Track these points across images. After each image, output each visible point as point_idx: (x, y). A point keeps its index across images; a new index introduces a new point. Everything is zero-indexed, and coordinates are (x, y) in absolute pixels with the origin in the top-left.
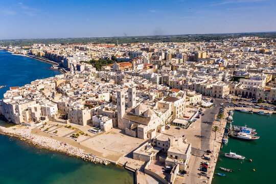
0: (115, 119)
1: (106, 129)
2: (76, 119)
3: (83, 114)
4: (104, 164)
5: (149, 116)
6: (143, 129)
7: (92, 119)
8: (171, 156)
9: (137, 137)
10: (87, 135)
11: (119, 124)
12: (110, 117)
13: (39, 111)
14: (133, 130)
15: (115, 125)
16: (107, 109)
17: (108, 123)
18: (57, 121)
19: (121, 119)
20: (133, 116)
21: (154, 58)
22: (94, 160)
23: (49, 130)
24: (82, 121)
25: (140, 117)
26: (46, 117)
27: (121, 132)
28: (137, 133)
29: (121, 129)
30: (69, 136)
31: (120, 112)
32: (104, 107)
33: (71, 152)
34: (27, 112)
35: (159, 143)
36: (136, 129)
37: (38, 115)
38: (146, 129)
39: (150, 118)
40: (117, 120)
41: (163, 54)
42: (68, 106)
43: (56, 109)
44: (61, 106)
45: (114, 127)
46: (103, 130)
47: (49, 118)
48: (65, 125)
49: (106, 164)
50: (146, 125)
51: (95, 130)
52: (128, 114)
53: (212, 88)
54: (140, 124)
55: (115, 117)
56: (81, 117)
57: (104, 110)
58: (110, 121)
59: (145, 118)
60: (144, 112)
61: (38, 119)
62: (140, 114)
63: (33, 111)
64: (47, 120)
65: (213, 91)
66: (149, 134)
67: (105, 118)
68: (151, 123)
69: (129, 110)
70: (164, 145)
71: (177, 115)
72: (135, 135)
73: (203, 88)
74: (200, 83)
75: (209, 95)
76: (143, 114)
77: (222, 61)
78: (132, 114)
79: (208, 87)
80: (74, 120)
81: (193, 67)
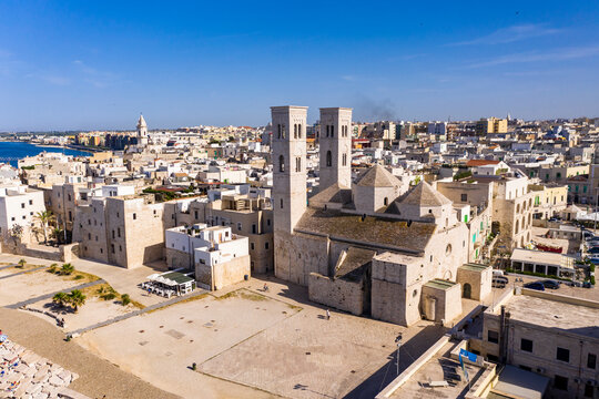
0: (260, 240)
1: (220, 281)
2: (103, 241)
5: (424, 212)
6: (402, 269)
7: (164, 244)
9: (366, 313)
10: (125, 301)
11: (279, 260)
12: (238, 232)
14: (349, 277)
15: (260, 266)
16: (231, 204)
17: (230, 255)
19: (288, 235)
20: (343, 220)
21: (370, 136)
24: (123, 249)
25: (379, 218)
27: (285, 294)
32: (217, 197)
35: (527, 345)
36: (362, 275)
38: (419, 273)
39: (430, 220)
40: (269, 247)
41: (392, 127)
42: (84, 196)
45: (255, 273)
46: (204, 281)
48: (48, 263)
50: (418, 253)
52: (321, 213)
53: (586, 176)
54: (381, 250)
55: (262, 231)
56: (120, 232)
57: (217, 205)
58: (242, 246)
59: (404, 225)
60: (400, 199)
62: (379, 205)
65: (593, 182)
66: (434, 297)
68: (435, 244)
69: (324, 197)
70: (563, 355)
71: (516, 237)
72: (357, 305)
73: (551, 178)
74: (537, 165)
75: (573, 199)
76: (392, 208)
77: (563, 133)
78: (340, 210)
79: (572, 172)
80: (94, 246)
81: (488, 143)
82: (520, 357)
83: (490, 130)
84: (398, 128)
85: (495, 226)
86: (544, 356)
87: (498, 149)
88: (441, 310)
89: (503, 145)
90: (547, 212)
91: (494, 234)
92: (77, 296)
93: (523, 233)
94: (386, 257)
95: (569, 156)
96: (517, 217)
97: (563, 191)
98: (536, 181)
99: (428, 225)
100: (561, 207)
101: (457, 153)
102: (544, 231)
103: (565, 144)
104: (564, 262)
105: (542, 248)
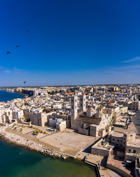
0: (68, 121)
1: (61, 129)
2: (37, 121)
3: (42, 116)
4: (63, 158)
5: (100, 117)
6: (96, 127)
7: (48, 121)
8: (130, 150)
9: (89, 135)
10: (45, 133)
11: (72, 125)
12: (64, 119)
13: (11, 115)
14: (86, 129)
16: (61, 113)
17: (63, 124)
18: (23, 123)
19: (74, 120)
20: (85, 118)
21: (87, 91)
22: (53, 154)
23: (17, 129)
24: (41, 123)
25: (91, 118)
26: (16, 120)
27: (74, 132)
28: (90, 132)
30: (30, 134)
31: (73, 114)
32: (58, 112)
33: (31, 147)
34: (4, 116)
35: (114, 140)
36: (89, 128)
38: (98, 128)
39: (101, 118)
40: (70, 122)
42: (31, 111)
43: (23, 114)
44: (26, 112)
45: (67, 127)
48: (28, 125)
49: (65, 158)
50: (98, 124)
51: (52, 129)
52: (81, 116)
53: (131, 104)
54: (92, 124)
56: (40, 119)
57: (58, 114)
58: (65, 122)
59: (96, 119)
60: (95, 114)
62: (91, 115)
64: (16, 122)
66: (101, 132)
67: (60, 120)
68: (101, 123)
69: (81, 113)
71: (117, 119)
72: (87, 134)
73: (125, 104)
74: (122, 101)
75: (129, 109)
76: (94, 116)
77: (129, 91)
78: (84, 116)
79: (129, 103)
80: (35, 122)
81: (114, 94)
82: (113, 141)
83: (115, 90)
84: (94, 89)
85: (113, 117)
87: (116, 96)
88: (102, 134)
89: (117, 94)
90: (124, 112)
91: (113, 119)
92: (37, 132)
93: (118, 118)
94: (93, 125)
95: (129, 98)
96: (117, 115)
97: (127, 108)
98: (122, 106)
99: (100, 119)
100: (126, 112)
101: (107, 97)
102: (122, 117)
103: (129, 95)
104: (124, 124)
105: (121, 121)
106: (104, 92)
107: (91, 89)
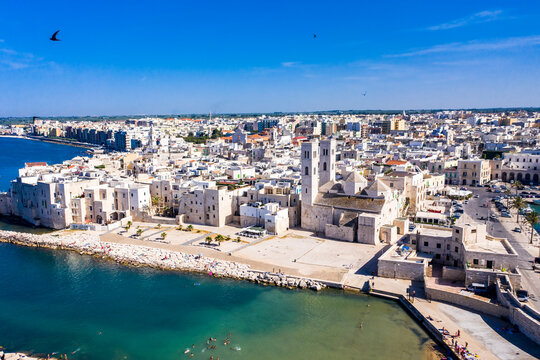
0: (292, 209)
1: (278, 230)
2: (201, 213)
3: (220, 198)
4: (315, 289)
5: (379, 194)
6: (373, 220)
7: (237, 213)
8: (476, 262)
9: (356, 240)
10: (239, 240)
11: (304, 219)
12: (281, 205)
13: (110, 199)
14: (347, 225)
15: (294, 223)
16: (269, 191)
18: (153, 221)
19: (310, 206)
21: (303, 131)
22: (284, 282)
23: (143, 235)
24: (216, 216)
25: (358, 197)
26: (128, 212)
27: (314, 236)
28: (357, 232)
29: (309, 230)
30: (197, 243)
31: (307, 191)
32: (261, 187)
34: (83, 200)
35: (426, 244)
36: (354, 223)
37: (108, 207)
38: (380, 221)
39: (382, 198)
40: (299, 212)
41: (319, 124)
42: (175, 188)
43: (148, 195)
44: (158, 190)
45: (291, 227)
46: (272, 231)
47: (132, 213)
48: (176, 226)
49: (319, 287)
50: (377, 213)
51: (254, 231)
52: (327, 195)
53: (456, 167)
54: (360, 212)
55: (295, 205)
56: (215, 207)
57: (262, 192)
58: (285, 211)
59: (370, 200)
60: (367, 188)
61: (108, 218)
62: (357, 191)
63: (97, 198)
64: (129, 217)
65: (460, 172)
67: (272, 207)
68: (385, 209)
69: (327, 187)
70: (439, 246)
71: (418, 206)
72: (351, 237)
73: (435, 169)
74: (427, 160)
75: (449, 182)
76: (363, 192)
77: (444, 132)
78: (337, 194)
79: (448, 165)
80: (194, 216)
81: (393, 140)
82: (424, 249)
83: (393, 128)
84: (324, 125)
85: (408, 199)
86: (432, 247)
87: (401, 146)
88: (389, 238)
89: (404, 142)
90: (433, 190)
91: (407, 204)
93: (421, 203)
94: (363, 215)
95: (447, 152)
96: (418, 194)
97: (442, 178)
98: (427, 172)
99: (381, 200)
100: (441, 188)
101: (374, 150)
102: (432, 202)
103: (444, 142)
104: (441, 217)
105: (429, 211)
106: (359, 134)
107: (313, 125)
